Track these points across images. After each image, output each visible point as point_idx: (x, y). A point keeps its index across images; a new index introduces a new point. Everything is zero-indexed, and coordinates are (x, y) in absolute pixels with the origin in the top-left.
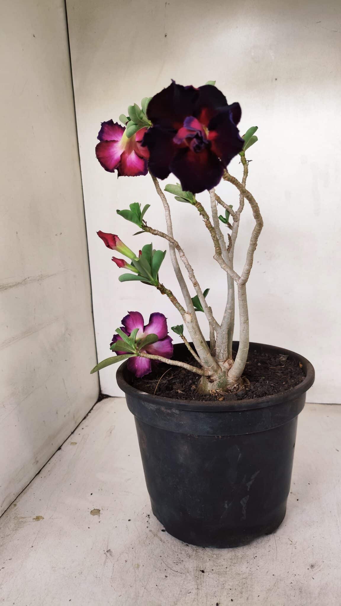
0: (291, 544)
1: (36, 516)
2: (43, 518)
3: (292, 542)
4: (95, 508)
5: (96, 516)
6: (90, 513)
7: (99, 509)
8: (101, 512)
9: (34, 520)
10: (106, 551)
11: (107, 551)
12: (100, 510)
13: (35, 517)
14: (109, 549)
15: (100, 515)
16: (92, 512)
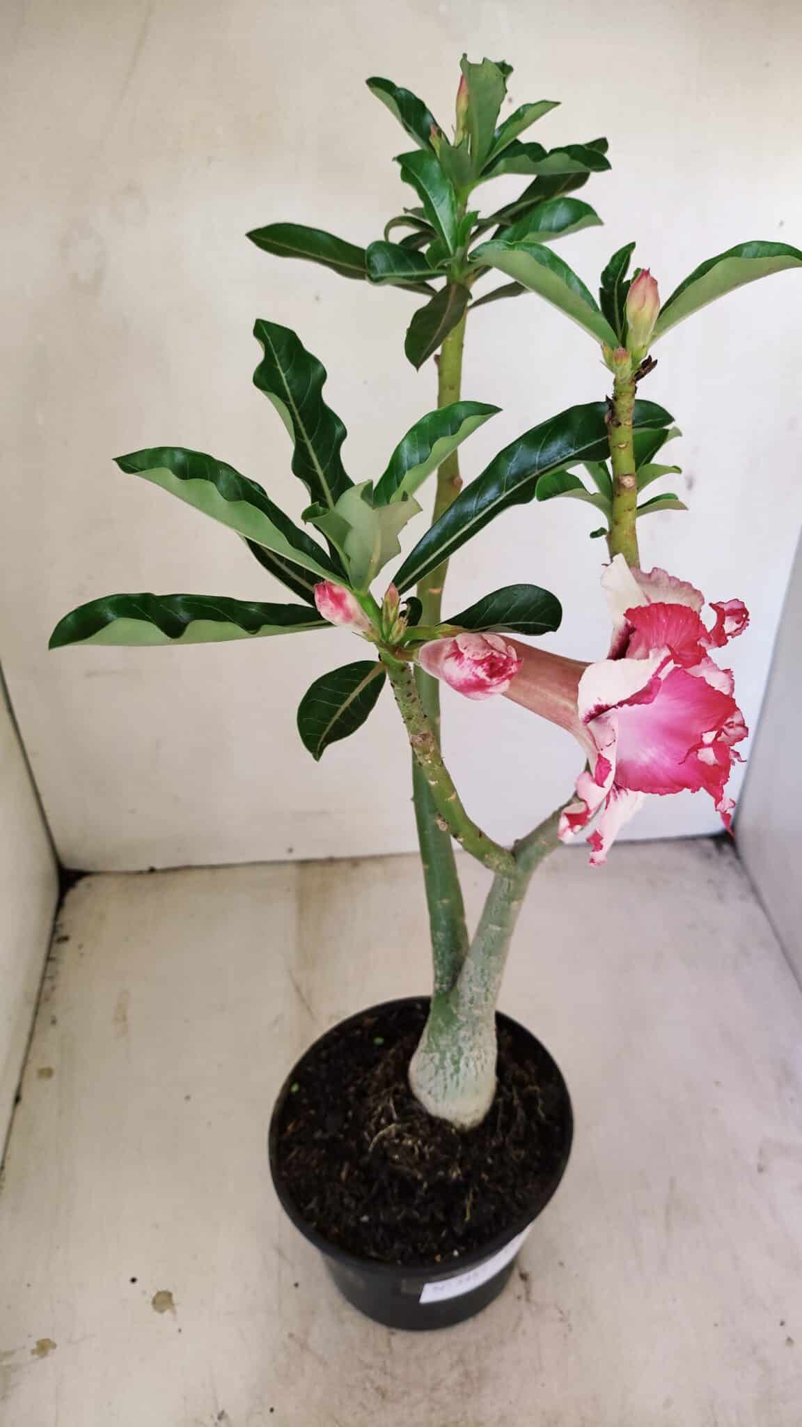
0: (561, 1320)
1: (36, 1339)
2: (54, 1346)
3: (561, 1312)
4: (160, 1290)
5: (167, 1313)
6: (150, 1307)
7: (171, 1290)
8: (175, 1298)
9: (36, 1356)
10: (216, 1420)
11: (220, 1418)
12: (170, 1295)
13: (35, 1346)
14: (220, 1410)
15: (178, 1308)
16: (154, 1302)
